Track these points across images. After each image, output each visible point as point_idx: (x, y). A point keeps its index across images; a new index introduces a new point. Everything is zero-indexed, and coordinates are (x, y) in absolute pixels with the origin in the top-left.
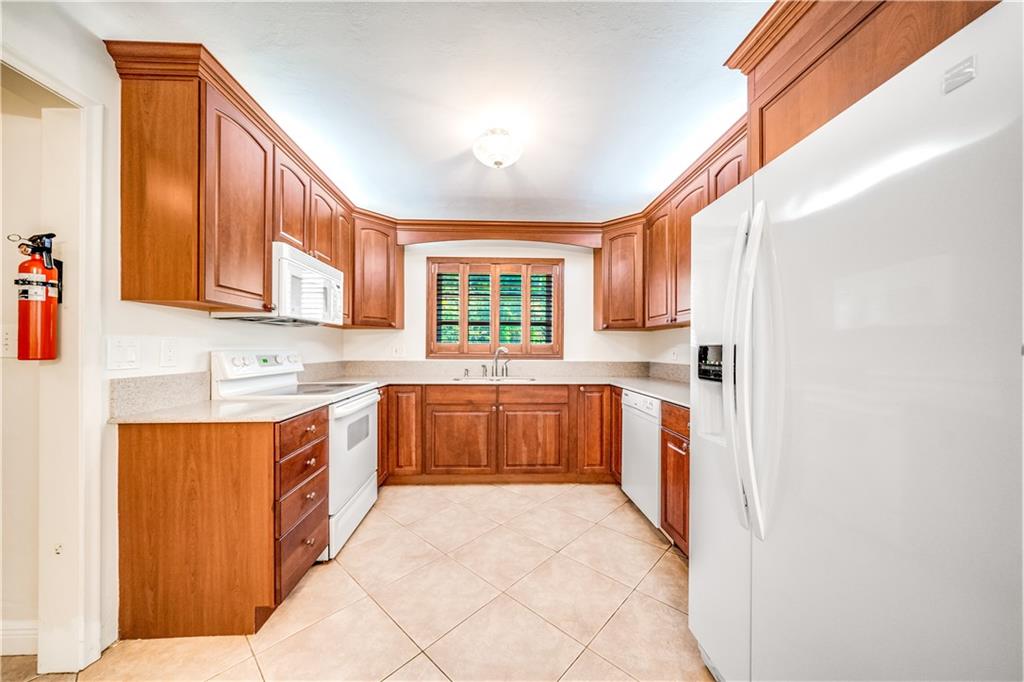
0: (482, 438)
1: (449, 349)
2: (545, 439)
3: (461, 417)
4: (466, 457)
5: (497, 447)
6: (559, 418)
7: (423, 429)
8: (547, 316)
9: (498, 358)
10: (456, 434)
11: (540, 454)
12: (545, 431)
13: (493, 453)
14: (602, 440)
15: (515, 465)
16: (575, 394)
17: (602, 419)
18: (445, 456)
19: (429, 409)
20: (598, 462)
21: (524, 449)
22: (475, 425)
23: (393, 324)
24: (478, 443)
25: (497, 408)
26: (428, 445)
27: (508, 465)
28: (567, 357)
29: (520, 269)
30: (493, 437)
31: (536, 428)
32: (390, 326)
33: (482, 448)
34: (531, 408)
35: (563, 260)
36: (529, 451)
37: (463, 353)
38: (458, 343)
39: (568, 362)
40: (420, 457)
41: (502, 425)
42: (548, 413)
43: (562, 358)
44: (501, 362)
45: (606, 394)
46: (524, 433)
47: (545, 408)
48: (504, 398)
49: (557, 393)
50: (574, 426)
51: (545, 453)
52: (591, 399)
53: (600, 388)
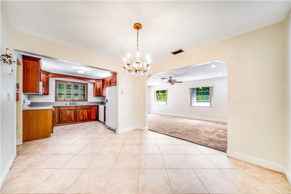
1: (61, 99)
2: (85, 115)
3: (68, 112)
4: (69, 119)
5: (76, 117)
6: (88, 111)
8: (84, 93)
10: (67, 115)
11: (84, 117)
14: (95, 114)
16: (91, 107)
18: (64, 119)
19: (60, 111)
21: (81, 117)
22: (71, 113)
24: (72, 116)
25: (76, 110)
26: (60, 118)
28: (88, 101)
29: (79, 84)
30: (75, 115)
31: (84, 113)
33: (73, 117)
34: (82, 110)
35: (87, 84)
37: (65, 100)
38: (64, 98)
39: (89, 102)
40: (58, 120)
41: (77, 112)
43: (87, 101)
44: (74, 102)
45: (96, 107)
46: (81, 114)
47: (85, 109)
48: (77, 108)
49: (87, 107)
50: (91, 112)
51: (85, 117)
52: (93, 108)
53: (95, 106)
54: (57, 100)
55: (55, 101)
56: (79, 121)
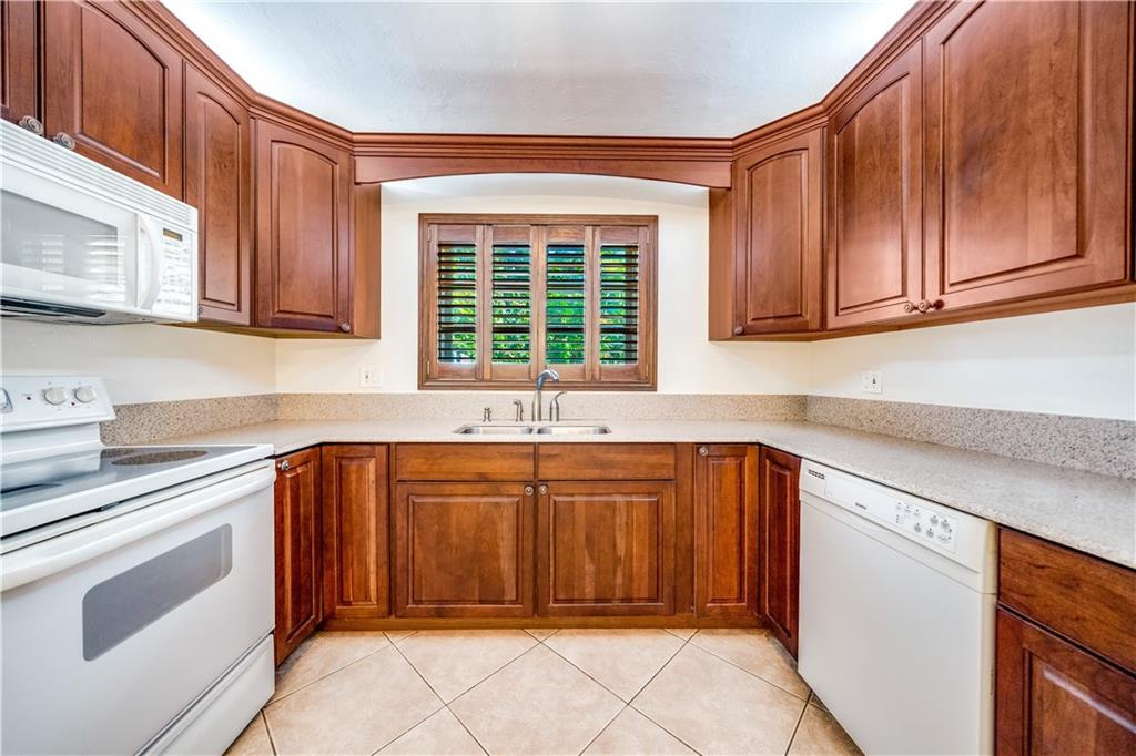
0: (506, 548)
1: (457, 373)
2: (629, 549)
3: (465, 507)
4: (475, 583)
5: (535, 564)
6: (656, 508)
7: (390, 527)
8: (627, 317)
9: (541, 388)
10: (455, 540)
11: (619, 580)
12: (629, 534)
13: (528, 577)
14: (741, 552)
15: (571, 601)
16: (689, 461)
17: (741, 511)
18: (434, 581)
19: (400, 491)
20: (734, 595)
21: (589, 568)
22: (493, 523)
23: (346, 327)
24: (496, 557)
25: (535, 488)
26: (399, 560)
27: (556, 601)
28: (659, 391)
29: (581, 234)
30: (529, 545)
31: (613, 528)
32: (337, 331)
33: (506, 566)
34: (601, 488)
36: (598, 572)
37: (483, 380)
38: (474, 363)
39: (665, 397)
40: (385, 585)
42: (635, 499)
43: (653, 388)
44: (548, 395)
45: (750, 461)
46: (589, 538)
47: (630, 487)
48: (549, 470)
49: (654, 459)
50: (687, 522)
51: (630, 578)
52: (719, 471)
53: (738, 449)
54: (428, 378)
55: (421, 386)
56: (569, 613)
